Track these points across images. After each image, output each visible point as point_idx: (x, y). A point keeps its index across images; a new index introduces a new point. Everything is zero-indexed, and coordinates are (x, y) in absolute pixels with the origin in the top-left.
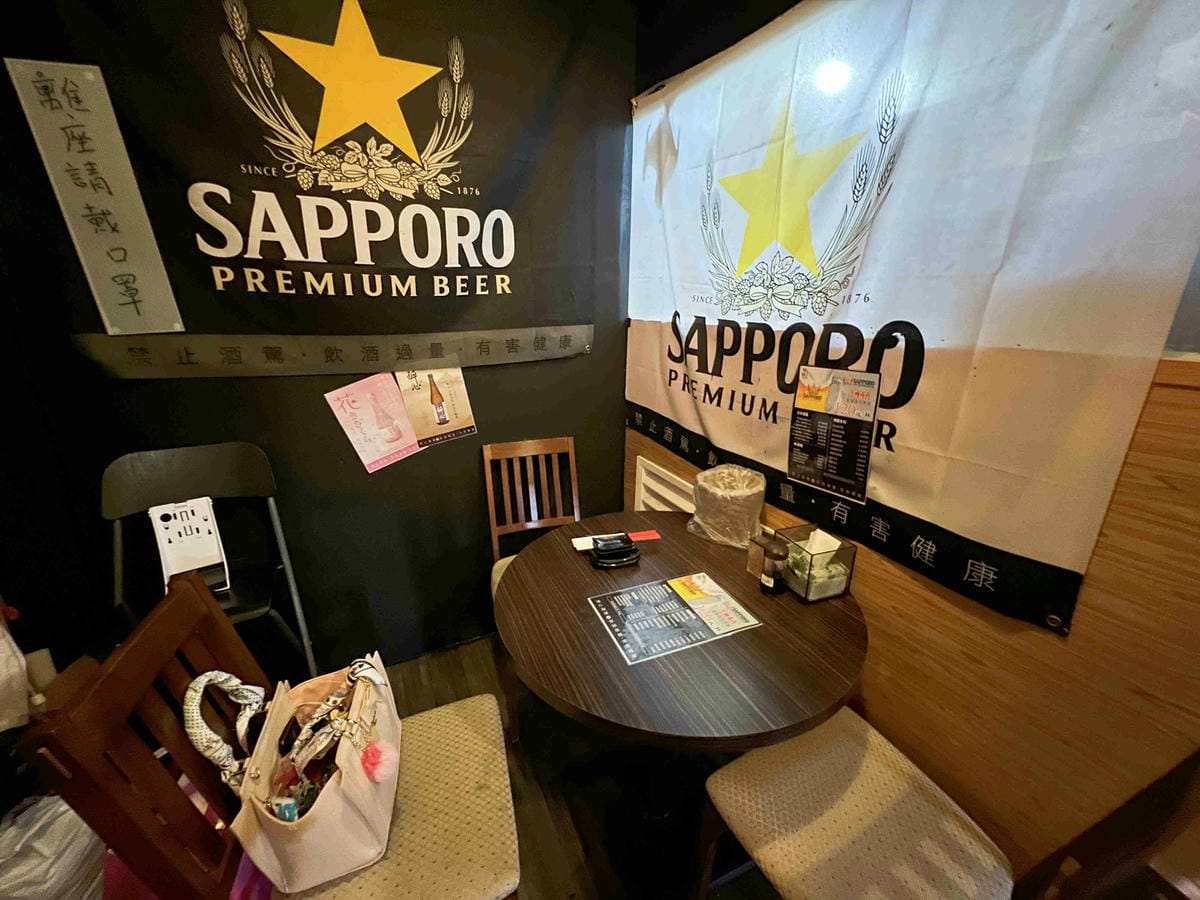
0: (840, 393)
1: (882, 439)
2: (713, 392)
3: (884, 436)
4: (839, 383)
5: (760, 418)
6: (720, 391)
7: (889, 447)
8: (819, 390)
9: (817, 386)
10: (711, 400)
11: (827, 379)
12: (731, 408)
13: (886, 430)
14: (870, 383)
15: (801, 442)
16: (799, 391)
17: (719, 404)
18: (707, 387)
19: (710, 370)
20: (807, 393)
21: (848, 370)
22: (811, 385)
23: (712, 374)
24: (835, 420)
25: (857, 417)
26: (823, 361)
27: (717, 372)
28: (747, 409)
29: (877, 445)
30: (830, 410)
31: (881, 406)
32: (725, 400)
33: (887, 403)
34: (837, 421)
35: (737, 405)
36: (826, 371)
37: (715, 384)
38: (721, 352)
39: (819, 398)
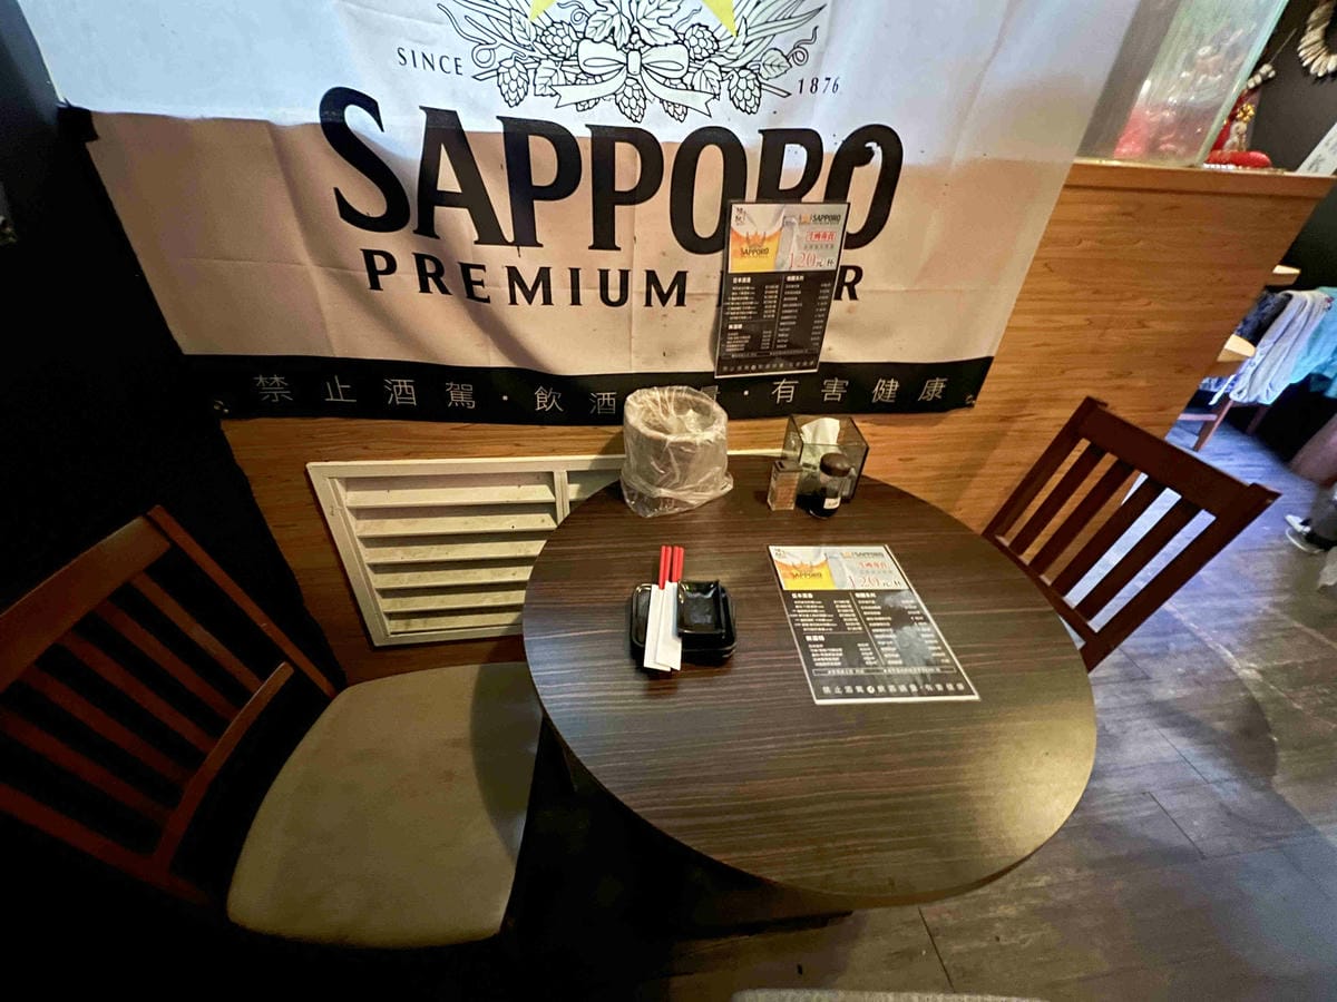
0: (795, 238)
1: (845, 288)
2: (529, 279)
3: (847, 284)
4: (793, 224)
5: (648, 303)
6: (544, 275)
7: (853, 296)
8: (764, 239)
9: (761, 233)
10: (530, 297)
11: (776, 220)
12: (576, 300)
13: (850, 276)
14: (835, 218)
15: (737, 322)
16: (733, 247)
17: (547, 300)
18: (513, 274)
19: (510, 237)
20: (745, 247)
21: (800, 202)
22: (752, 233)
23: (517, 243)
24: (789, 278)
25: (819, 268)
26: (770, 191)
27: (526, 236)
28: (614, 295)
29: (838, 297)
30: (782, 265)
31: (846, 248)
32: (561, 290)
33: (854, 241)
34: (792, 278)
35: (590, 294)
36: (772, 208)
37: (528, 263)
38: (524, 193)
39: (766, 251)
